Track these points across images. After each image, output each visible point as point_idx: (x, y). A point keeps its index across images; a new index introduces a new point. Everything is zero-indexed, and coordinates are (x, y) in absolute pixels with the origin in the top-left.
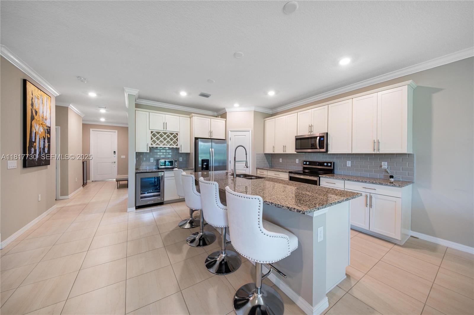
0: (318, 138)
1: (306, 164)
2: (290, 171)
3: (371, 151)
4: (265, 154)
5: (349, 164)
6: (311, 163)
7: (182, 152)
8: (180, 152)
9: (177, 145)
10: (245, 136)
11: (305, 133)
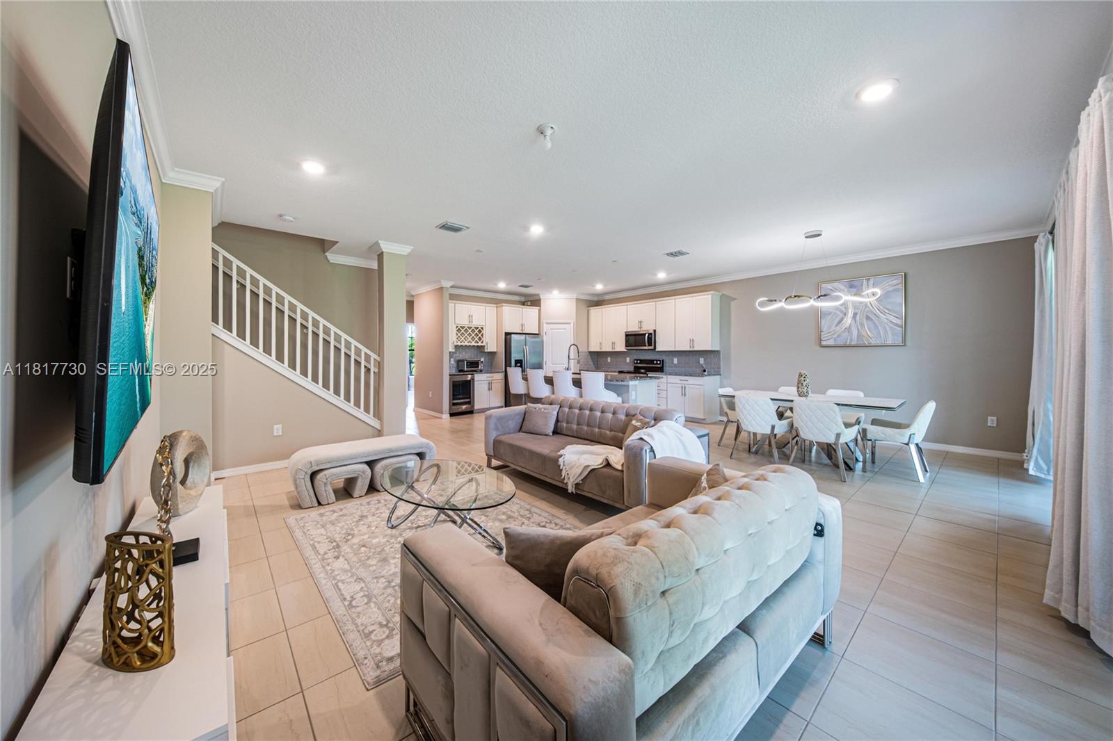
0: (647, 335)
1: (637, 363)
2: (620, 370)
3: (688, 349)
4: (590, 352)
5: (675, 361)
6: (642, 361)
7: (489, 351)
9: (482, 342)
11: (634, 328)
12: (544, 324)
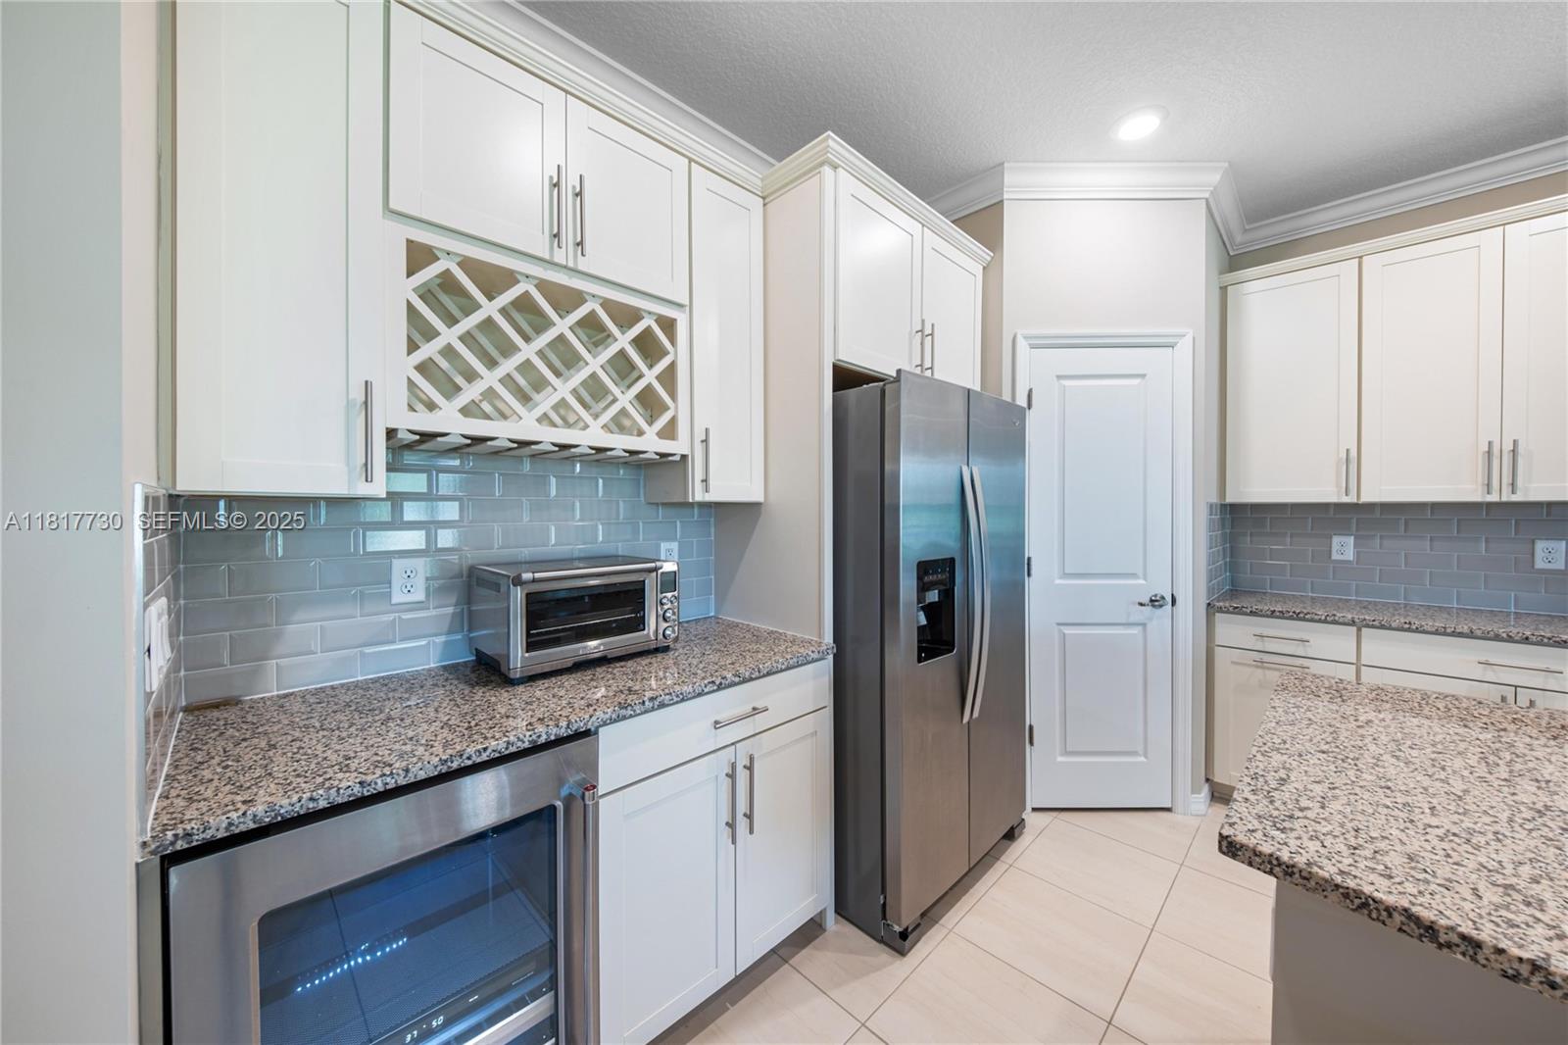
7: (713, 496)
8: (699, 495)
9: (669, 432)
10: (1143, 376)
12: (1022, 344)
